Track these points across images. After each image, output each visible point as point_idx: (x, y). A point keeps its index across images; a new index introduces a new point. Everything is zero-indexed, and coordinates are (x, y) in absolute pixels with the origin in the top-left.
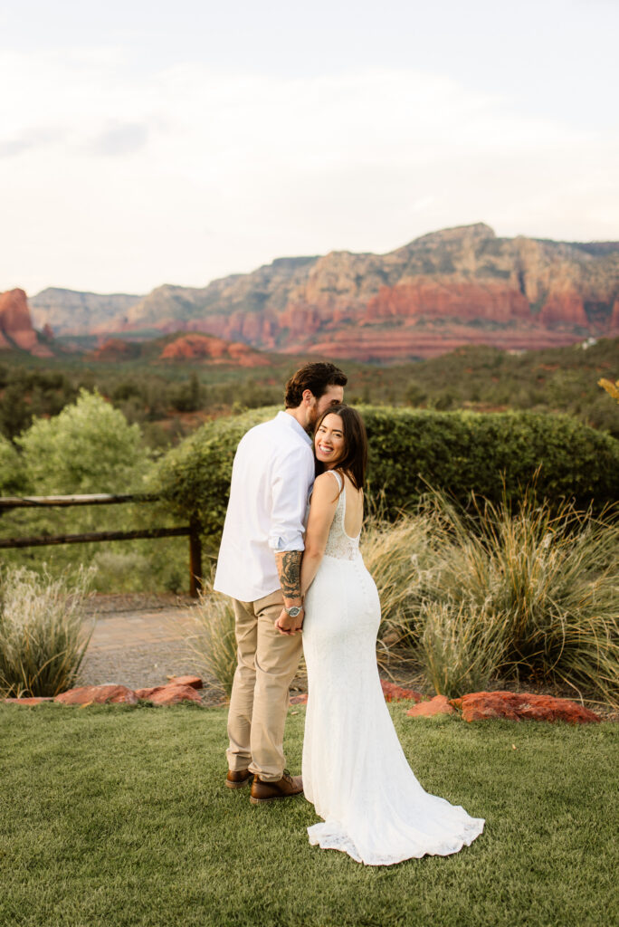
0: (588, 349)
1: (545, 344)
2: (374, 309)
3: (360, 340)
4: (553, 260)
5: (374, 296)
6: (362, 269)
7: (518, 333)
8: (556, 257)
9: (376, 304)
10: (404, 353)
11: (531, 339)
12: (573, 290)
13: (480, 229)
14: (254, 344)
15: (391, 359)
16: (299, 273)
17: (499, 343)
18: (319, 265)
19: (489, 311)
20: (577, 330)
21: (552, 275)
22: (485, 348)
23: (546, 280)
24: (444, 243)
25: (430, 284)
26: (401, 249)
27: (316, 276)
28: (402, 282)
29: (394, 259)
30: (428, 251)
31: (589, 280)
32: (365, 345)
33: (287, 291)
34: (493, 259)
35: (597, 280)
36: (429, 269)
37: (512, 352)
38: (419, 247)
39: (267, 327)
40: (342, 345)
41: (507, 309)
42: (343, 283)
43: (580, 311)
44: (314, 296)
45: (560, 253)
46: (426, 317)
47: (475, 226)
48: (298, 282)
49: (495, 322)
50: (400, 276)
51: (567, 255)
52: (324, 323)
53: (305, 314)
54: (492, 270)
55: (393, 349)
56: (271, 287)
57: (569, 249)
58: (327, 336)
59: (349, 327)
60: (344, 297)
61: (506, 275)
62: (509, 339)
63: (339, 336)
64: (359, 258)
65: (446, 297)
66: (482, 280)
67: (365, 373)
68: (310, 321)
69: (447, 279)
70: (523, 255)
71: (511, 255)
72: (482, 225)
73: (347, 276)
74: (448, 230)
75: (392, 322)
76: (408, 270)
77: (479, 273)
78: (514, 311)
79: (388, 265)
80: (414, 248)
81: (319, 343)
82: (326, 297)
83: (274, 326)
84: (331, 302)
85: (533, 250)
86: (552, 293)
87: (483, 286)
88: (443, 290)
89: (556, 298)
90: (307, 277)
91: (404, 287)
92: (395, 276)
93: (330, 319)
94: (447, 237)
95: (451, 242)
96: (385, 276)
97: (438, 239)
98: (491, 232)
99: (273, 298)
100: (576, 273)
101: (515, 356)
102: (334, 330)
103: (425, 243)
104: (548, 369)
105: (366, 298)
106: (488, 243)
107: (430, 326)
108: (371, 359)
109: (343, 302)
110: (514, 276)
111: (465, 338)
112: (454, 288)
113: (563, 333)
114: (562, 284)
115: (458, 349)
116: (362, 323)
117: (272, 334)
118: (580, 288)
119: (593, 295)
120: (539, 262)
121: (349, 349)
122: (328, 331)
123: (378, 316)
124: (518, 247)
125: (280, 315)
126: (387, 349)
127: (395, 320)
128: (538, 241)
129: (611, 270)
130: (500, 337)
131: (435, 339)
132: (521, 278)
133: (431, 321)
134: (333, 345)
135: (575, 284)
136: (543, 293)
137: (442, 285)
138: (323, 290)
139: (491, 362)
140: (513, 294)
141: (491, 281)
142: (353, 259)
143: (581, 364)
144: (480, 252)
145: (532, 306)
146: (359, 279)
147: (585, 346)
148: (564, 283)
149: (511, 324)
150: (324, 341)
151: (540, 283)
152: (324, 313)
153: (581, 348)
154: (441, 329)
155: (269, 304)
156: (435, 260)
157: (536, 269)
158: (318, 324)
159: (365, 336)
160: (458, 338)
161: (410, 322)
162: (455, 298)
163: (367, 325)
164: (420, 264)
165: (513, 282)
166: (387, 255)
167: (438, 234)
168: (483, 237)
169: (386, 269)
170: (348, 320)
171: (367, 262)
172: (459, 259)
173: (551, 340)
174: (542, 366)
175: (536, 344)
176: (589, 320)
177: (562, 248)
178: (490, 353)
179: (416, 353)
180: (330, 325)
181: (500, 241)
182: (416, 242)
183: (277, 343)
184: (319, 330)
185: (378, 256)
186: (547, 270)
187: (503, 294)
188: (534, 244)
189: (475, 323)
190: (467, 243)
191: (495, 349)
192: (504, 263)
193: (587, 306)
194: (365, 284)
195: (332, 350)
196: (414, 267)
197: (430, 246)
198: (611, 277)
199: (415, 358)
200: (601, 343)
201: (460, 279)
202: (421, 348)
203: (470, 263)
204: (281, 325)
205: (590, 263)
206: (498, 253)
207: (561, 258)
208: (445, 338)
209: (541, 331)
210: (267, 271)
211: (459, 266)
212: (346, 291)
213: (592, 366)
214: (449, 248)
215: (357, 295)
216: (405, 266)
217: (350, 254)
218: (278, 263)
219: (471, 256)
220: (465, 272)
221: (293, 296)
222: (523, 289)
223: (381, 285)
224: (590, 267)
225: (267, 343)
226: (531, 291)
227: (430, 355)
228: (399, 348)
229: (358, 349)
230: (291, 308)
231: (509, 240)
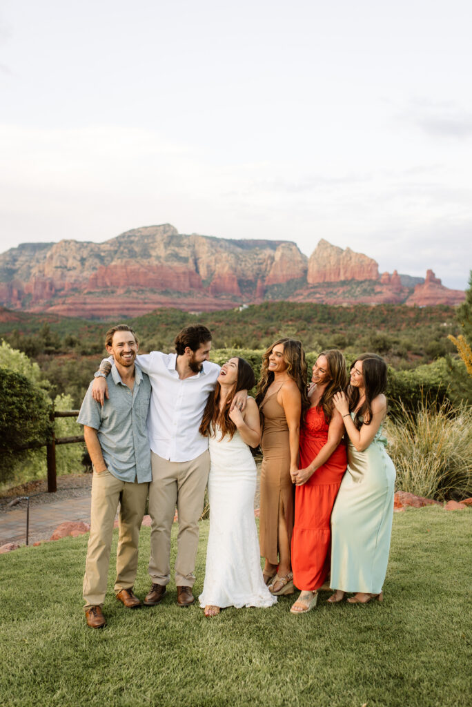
0: (243, 311)
1: (214, 307)
2: (94, 281)
3: (85, 304)
4: (217, 252)
5: (95, 272)
6: (85, 253)
7: (195, 300)
8: (219, 249)
9: (96, 278)
10: (116, 313)
11: (204, 305)
12: (231, 272)
13: (167, 229)
14: (5, 305)
15: (107, 317)
16: (39, 255)
17: (183, 307)
18: (54, 249)
19: (175, 284)
20: (234, 298)
21: (216, 261)
22: (175, 310)
23: (213, 264)
24: (143, 237)
25: (134, 265)
26: (113, 239)
27: (51, 257)
28: (113, 263)
29: (108, 247)
30: (132, 242)
31: (241, 265)
32: (88, 307)
33: (30, 268)
34: (177, 249)
35: (245, 265)
36: (132, 254)
37: (193, 313)
38: (126, 239)
39: (15, 293)
40: (71, 307)
41: (187, 284)
42: (71, 263)
43: (235, 285)
44: (50, 271)
45: (221, 246)
46: (131, 287)
47: (164, 225)
48: (38, 261)
49: (179, 292)
50: (112, 260)
51: (226, 248)
52: (57, 291)
53: (44, 285)
54: (176, 256)
55: (109, 310)
56: (18, 264)
57: (227, 244)
58: (60, 301)
59: (77, 294)
60: (71, 273)
61: (186, 260)
62: (189, 304)
63: (70, 300)
64: (82, 245)
65: (145, 274)
66: (169, 263)
67: (89, 327)
68: (47, 289)
69: (145, 262)
70: (197, 248)
71: (189, 246)
72: (169, 225)
73: (74, 258)
74: (146, 228)
75: (108, 291)
76: (118, 255)
77: (167, 259)
78: (191, 285)
79: (105, 251)
80: (122, 240)
81: (55, 305)
82: (59, 272)
83: (20, 293)
84: (63, 276)
85: (204, 244)
86: (216, 273)
87: (171, 268)
88: (142, 270)
89: (220, 277)
90: (45, 257)
91: (115, 267)
92: (109, 259)
93: (63, 289)
94: (145, 233)
95: (147, 237)
96: (101, 259)
97: (139, 234)
98: (175, 230)
99: (20, 272)
100: (232, 261)
101: (195, 315)
102: (65, 296)
103: (129, 236)
104: (217, 324)
105: (88, 274)
106: (173, 238)
107: (135, 294)
108: (93, 317)
109: (71, 277)
110: (191, 260)
111: (159, 303)
112: (150, 268)
113: (225, 300)
114: (223, 267)
115: (155, 311)
116: (86, 291)
117: (19, 299)
118: (235, 270)
119: (243, 275)
120: (207, 253)
121: (76, 310)
122: (60, 297)
123: (97, 286)
124: (193, 241)
125: (24, 285)
126: (105, 310)
127: (109, 289)
128: (207, 237)
129: (254, 259)
130: (184, 302)
131: (138, 303)
132: (196, 263)
133: (135, 291)
134: (65, 307)
135: (231, 268)
136: (211, 273)
137: (142, 266)
138: (57, 267)
139: (178, 319)
140: (191, 273)
141: (176, 264)
142: (78, 245)
143: (239, 321)
144: (167, 244)
145: (204, 281)
146: (83, 260)
147: (241, 309)
148: (223, 266)
149: (190, 294)
150: (59, 304)
151: (208, 266)
152: (58, 284)
153: (238, 311)
154: (143, 296)
155: (16, 277)
156: (137, 249)
157: (205, 258)
158: (53, 292)
159: (88, 301)
160: (154, 303)
161: (120, 291)
162: (151, 275)
163: (90, 293)
164: (126, 250)
165: (191, 266)
166: (103, 243)
167: (138, 230)
168: (169, 234)
169: (102, 254)
170: (75, 289)
171: (89, 249)
172: (154, 248)
173: (216, 305)
174: (213, 323)
175: (207, 307)
176: (242, 291)
177: (222, 243)
178: (177, 313)
179: (126, 313)
180: (62, 292)
181: (181, 237)
182: (123, 236)
183: (23, 305)
184: (54, 296)
185: (96, 244)
186: (213, 258)
187: (184, 273)
188: (204, 240)
189: (166, 293)
190: (159, 238)
191: (181, 311)
192: (185, 252)
193: (240, 282)
194: (87, 264)
195: (64, 310)
196: (122, 253)
197: (132, 238)
198: (255, 264)
199: (125, 317)
200: (251, 307)
201: (155, 263)
202: (128, 309)
203: (160, 251)
204: (26, 292)
205: (241, 254)
206: (180, 246)
207: (222, 250)
208: (145, 303)
209: (210, 299)
210: (14, 253)
211: (153, 253)
212: (74, 268)
213: (246, 323)
214: (146, 241)
215: (82, 272)
216: (116, 252)
217: (76, 242)
218: (23, 247)
219: (162, 246)
220: (158, 258)
221: (34, 271)
222: (197, 270)
223: (99, 265)
224: (241, 256)
225: (16, 305)
226: (203, 271)
227: (136, 314)
228: (113, 309)
229: (83, 310)
230: (33, 280)
231: (187, 236)
